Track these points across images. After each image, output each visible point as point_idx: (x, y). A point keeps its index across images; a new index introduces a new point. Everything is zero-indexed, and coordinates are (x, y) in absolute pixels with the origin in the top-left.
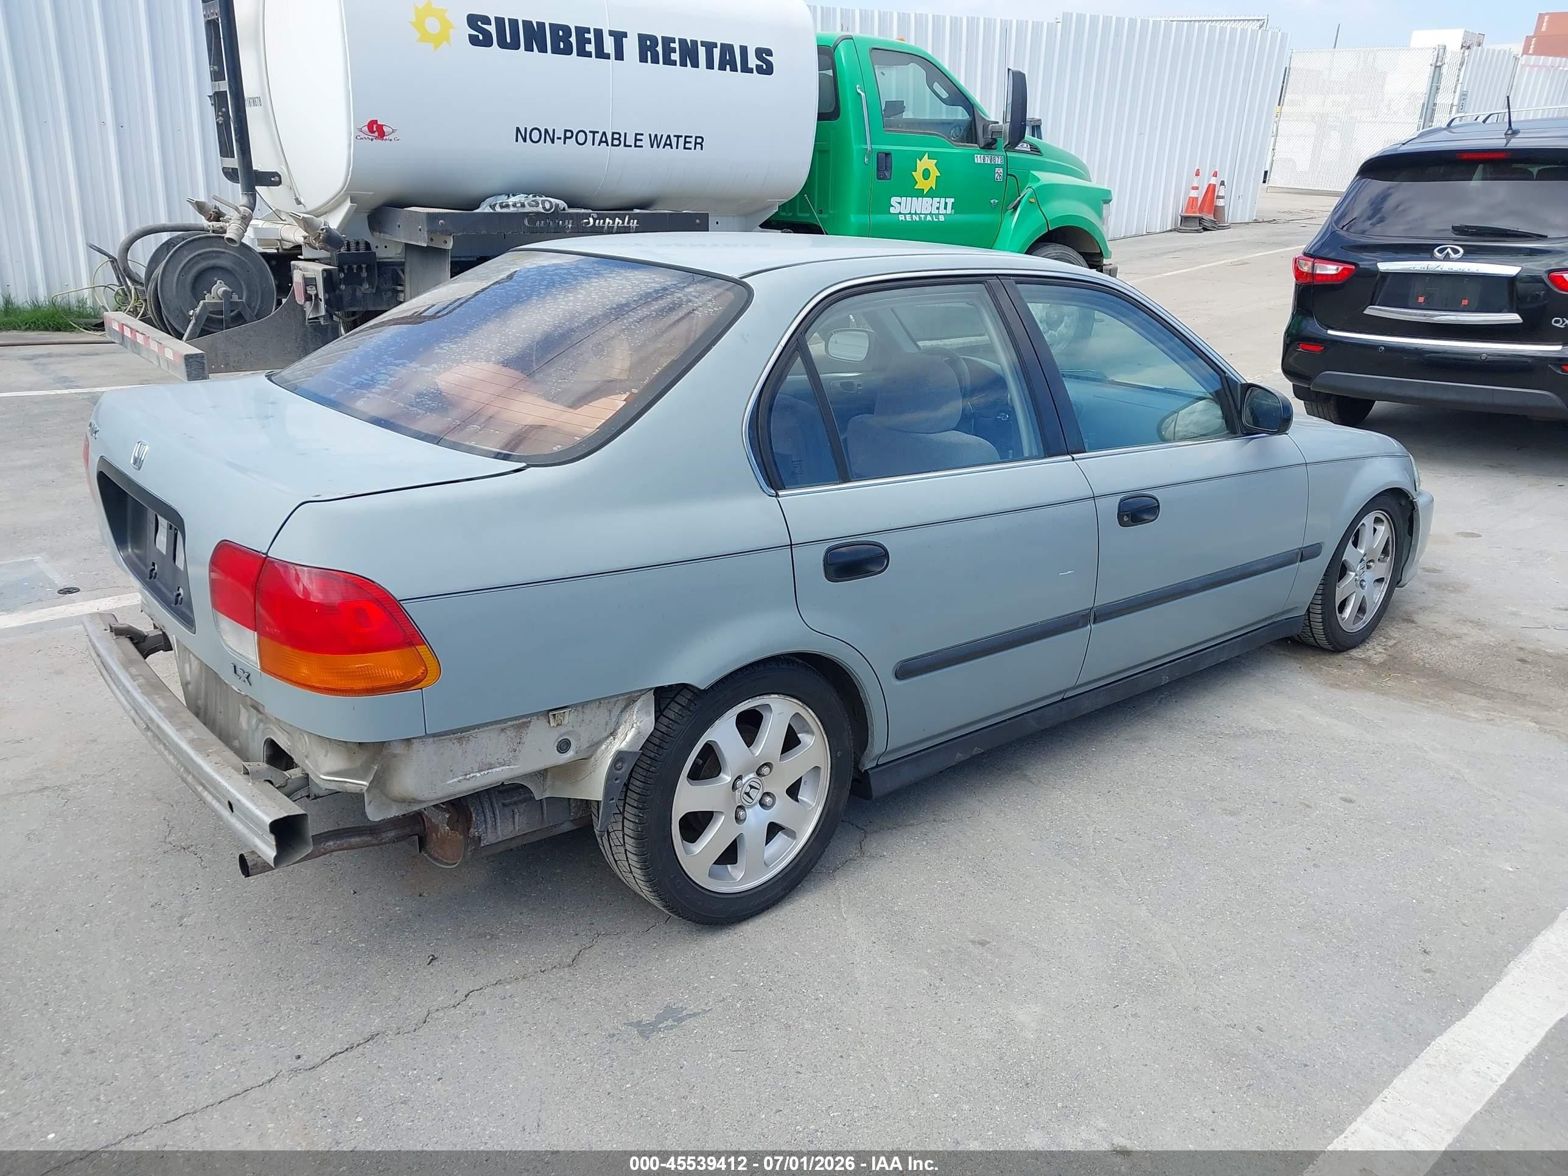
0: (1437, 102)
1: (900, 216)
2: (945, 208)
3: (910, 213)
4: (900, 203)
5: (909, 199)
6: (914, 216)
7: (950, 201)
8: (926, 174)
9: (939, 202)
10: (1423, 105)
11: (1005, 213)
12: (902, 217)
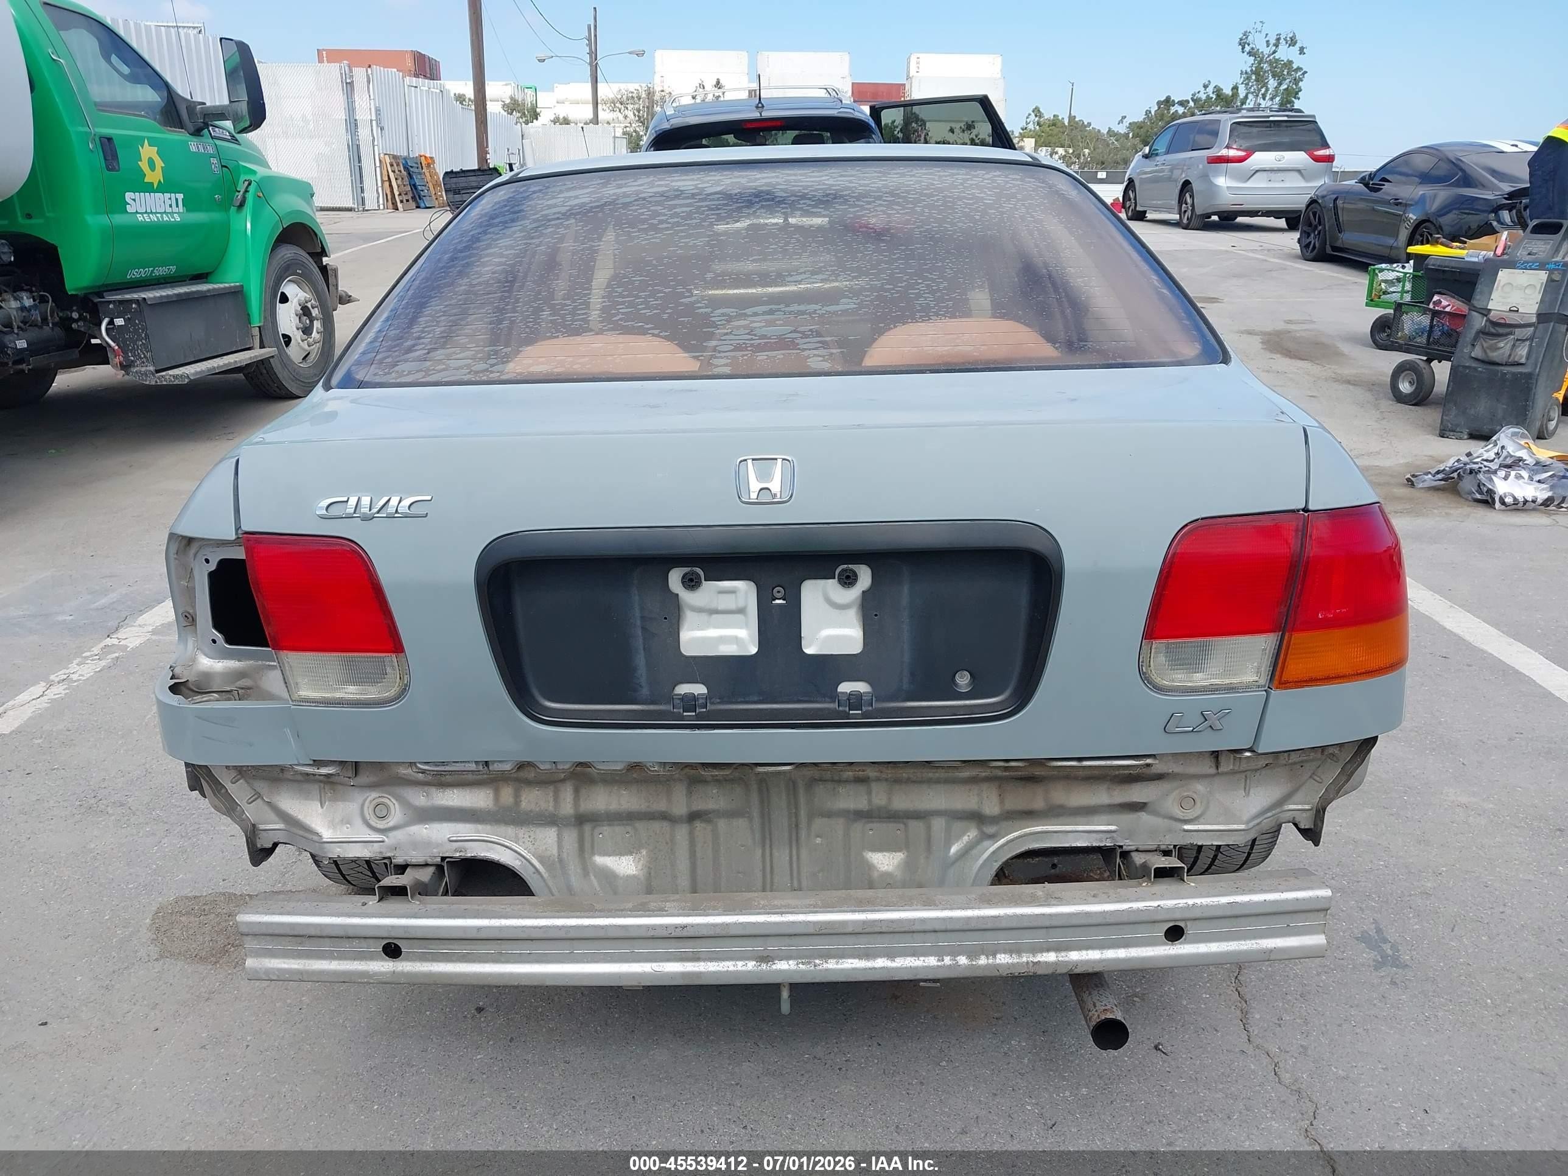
0: (357, 118)
1: (138, 215)
2: (177, 206)
3: (146, 212)
4: (134, 200)
5: (142, 194)
6: (151, 215)
7: (180, 196)
8: (152, 164)
9: (170, 199)
10: (346, 120)
11: (229, 211)
12: (140, 218)
